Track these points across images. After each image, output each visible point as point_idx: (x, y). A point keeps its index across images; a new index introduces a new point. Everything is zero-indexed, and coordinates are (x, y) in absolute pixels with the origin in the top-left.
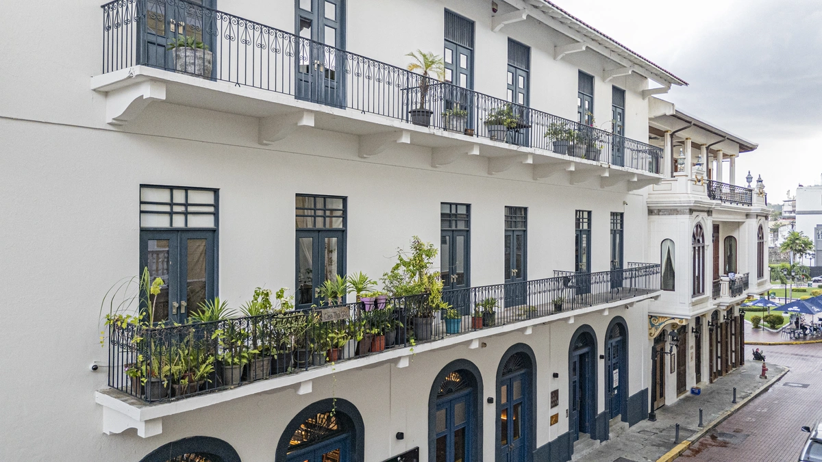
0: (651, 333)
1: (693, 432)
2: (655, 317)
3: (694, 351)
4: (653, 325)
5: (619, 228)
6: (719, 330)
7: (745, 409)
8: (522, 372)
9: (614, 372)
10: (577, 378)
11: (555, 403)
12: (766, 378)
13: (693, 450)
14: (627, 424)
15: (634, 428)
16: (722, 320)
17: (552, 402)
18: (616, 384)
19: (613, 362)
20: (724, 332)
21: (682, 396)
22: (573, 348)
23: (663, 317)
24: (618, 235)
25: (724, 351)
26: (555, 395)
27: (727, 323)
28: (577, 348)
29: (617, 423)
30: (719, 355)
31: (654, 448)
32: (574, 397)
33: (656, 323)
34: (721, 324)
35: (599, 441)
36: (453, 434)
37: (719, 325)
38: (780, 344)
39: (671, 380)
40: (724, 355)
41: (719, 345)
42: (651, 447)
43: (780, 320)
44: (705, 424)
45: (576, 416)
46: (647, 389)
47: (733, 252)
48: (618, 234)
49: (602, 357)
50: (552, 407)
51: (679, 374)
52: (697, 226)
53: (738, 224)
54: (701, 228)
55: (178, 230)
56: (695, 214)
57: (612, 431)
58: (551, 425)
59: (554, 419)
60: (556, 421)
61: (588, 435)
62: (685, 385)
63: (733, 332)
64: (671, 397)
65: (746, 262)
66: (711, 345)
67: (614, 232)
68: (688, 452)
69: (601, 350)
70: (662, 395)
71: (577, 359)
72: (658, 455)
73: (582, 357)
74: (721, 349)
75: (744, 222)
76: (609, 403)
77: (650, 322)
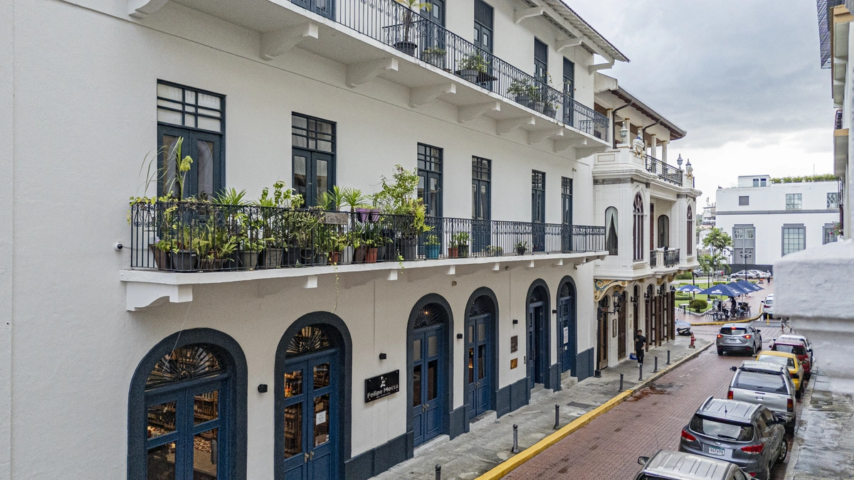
0: (596, 296)
1: (634, 384)
2: (600, 280)
3: (632, 319)
4: (597, 288)
5: (568, 193)
6: (653, 303)
7: (678, 369)
8: (486, 315)
9: (565, 329)
10: (532, 329)
11: (514, 348)
12: (694, 347)
13: (635, 397)
14: (576, 378)
15: (582, 382)
16: (656, 294)
17: (512, 347)
18: (566, 341)
19: (564, 319)
20: (658, 305)
21: (622, 361)
22: (529, 301)
23: (607, 280)
24: (567, 200)
25: (658, 322)
26: (514, 340)
27: (660, 297)
28: (532, 301)
29: (567, 378)
30: (653, 327)
31: (602, 395)
32: (531, 347)
33: (601, 286)
34: (655, 297)
35: (552, 390)
36: (427, 366)
37: (653, 298)
38: (705, 325)
39: (613, 343)
40: (658, 327)
41: (654, 317)
42: (598, 395)
43: (704, 305)
44: (643, 378)
45: (532, 365)
46: (593, 349)
47: (666, 231)
48: (568, 198)
49: (554, 312)
50: (512, 352)
51: (620, 339)
52: (637, 196)
53: (671, 203)
54: (641, 199)
55: (189, 130)
56: (635, 183)
57: (563, 383)
58: (511, 368)
59: (514, 364)
60: (516, 366)
61: (543, 385)
62: (625, 351)
63: (665, 307)
64: (613, 360)
65: (677, 240)
66: (647, 316)
67: (564, 196)
68: (631, 398)
69: (553, 306)
70: (605, 357)
71: (532, 311)
72: (605, 400)
73: (537, 309)
74: (655, 322)
75: (675, 202)
76: (560, 356)
77: (596, 286)
